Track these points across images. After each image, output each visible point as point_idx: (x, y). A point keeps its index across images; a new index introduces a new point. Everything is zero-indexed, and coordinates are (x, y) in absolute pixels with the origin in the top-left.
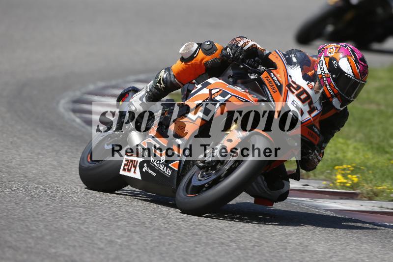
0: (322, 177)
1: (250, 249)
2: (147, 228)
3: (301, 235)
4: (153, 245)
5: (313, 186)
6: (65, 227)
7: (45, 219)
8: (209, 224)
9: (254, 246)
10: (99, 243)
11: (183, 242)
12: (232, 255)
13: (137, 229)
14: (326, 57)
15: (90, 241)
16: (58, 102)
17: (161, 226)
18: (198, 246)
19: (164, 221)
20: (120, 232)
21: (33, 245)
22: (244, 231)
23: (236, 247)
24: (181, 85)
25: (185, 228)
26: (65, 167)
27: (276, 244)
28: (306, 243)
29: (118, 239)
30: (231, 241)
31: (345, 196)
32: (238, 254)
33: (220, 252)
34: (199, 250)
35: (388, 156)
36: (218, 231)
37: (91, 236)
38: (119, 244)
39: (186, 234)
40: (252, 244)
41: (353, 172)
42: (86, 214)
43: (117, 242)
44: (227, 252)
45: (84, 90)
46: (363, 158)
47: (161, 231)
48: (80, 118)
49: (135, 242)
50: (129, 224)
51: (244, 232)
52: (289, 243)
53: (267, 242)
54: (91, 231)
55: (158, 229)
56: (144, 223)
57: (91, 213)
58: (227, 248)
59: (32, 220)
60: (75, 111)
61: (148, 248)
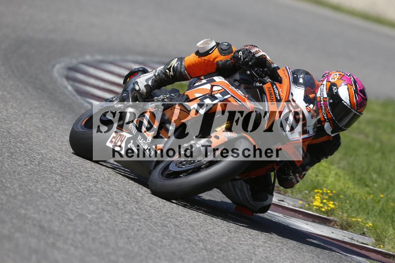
0: (300, 196)
1: (215, 252)
2: (119, 209)
3: (269, 249)
4: (122, 227)
5: (288, 203)
6: (39, 191)
7: (21, 178)
8: (180, 219)
9: (220, 250)
10: (70, 214)
11: (152, 231)
12: (197, 254)
13: (109, 208)
14: (328, 81)
15: (61, 210)
16: (54, 66)
17: (133, 211)
18: (166, 238)
19: (137, 206)
20: (92, 208)
21: (4, 201)
22: (214, 232)
23: (202, 247)
24: (189, 77)
25: (157, 218)
26: (50, 132)
27: (243, 253)
28: (272, 258)
29: (89, 214)
30: (199, 241)
31: (318, 220)
32: (203, 255)
33: (186, 248)
34: (166, 242)
35: (368, 189)
36: (188, 227)
37: (63, 205)
38: (89, 219)
39: (156, 223)
40: (219, 248)
41: (330, 198)
42: (62, 182)
43: (88, 217)
44: (193, 250)
45: (80, 59)
46: (342, 186)
47: (132, 215)
48: (72, 86)
49: (105, 221)
50: (102, 201)
51: (213, 234)
52: (255, 254)
53: (234, 249)
54: (64, 201)
55: (130, 213)
56: (117, 204)
57: (67, 182)
58: (194, 246)
59: (8, 177)
60: (68, 78)
61: (117, 229)
